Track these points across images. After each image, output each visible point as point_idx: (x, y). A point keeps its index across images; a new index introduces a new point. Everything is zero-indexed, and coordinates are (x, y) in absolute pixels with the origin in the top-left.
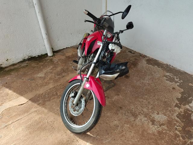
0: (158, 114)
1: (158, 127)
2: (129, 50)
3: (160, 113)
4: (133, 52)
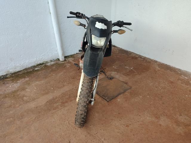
0: (181, 115)
1: (184, 128)
2: (139, 56)
3: (182, 114)
4: (142, 58)
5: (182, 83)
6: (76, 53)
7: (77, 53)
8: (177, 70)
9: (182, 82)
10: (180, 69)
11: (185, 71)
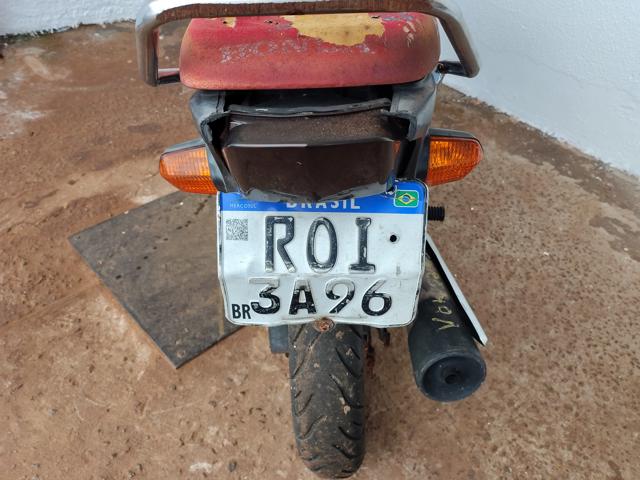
5: (613, 245)
6: (75, 24)
7: (81, 25)
8: (588, 167)
9: (612, 238)
10: (600, 163)
11: (625, 173)
